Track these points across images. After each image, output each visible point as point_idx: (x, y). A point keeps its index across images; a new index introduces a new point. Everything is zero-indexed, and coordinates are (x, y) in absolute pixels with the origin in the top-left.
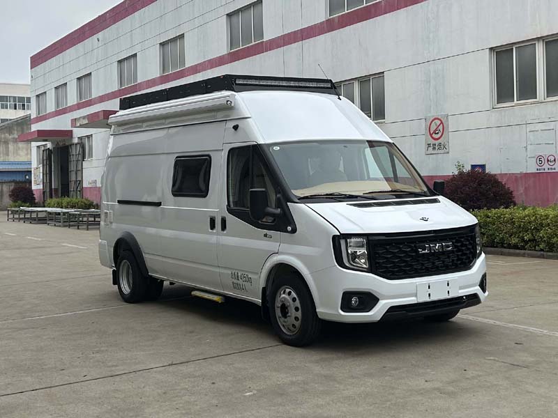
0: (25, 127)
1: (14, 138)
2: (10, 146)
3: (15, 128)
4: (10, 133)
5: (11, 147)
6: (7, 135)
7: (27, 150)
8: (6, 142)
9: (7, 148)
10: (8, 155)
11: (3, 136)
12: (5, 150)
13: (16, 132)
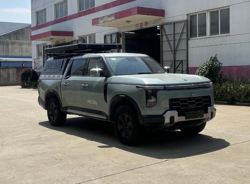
0: (18, 35)
1: (12, 42)
3: (13, 36)
4: (10, 39)
5: (10, 47)
6: (8, 40)
7: (19, 49)
8: (7, 44)
9: (8, 48)
10: (9, 52)
11: (5, 40)
13: (13, 38)
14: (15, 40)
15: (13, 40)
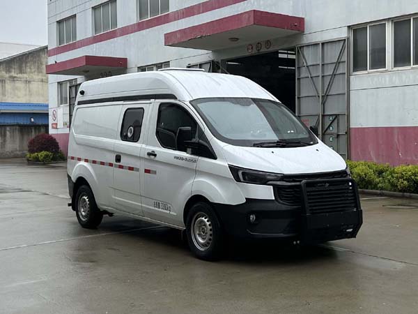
1: (11, 77)
3: (13, 66)
5: (8, 86)
6: (4, 73)
9: (4, 87)
10: (5, 96)
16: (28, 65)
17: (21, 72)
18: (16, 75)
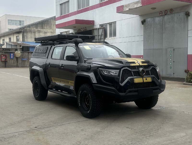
0: (44, 25)
1: (38, 30)
2: (36, 34)
4: (37, 28)
6: (35, 28)
8: (34, 32)
11: (33, 29)
12: (34, 36)
13: (39, 28)
14: (41, 29)
15: (39, 29)
16: (46, 25)
17: (42, 28)
18: (40, 30)
